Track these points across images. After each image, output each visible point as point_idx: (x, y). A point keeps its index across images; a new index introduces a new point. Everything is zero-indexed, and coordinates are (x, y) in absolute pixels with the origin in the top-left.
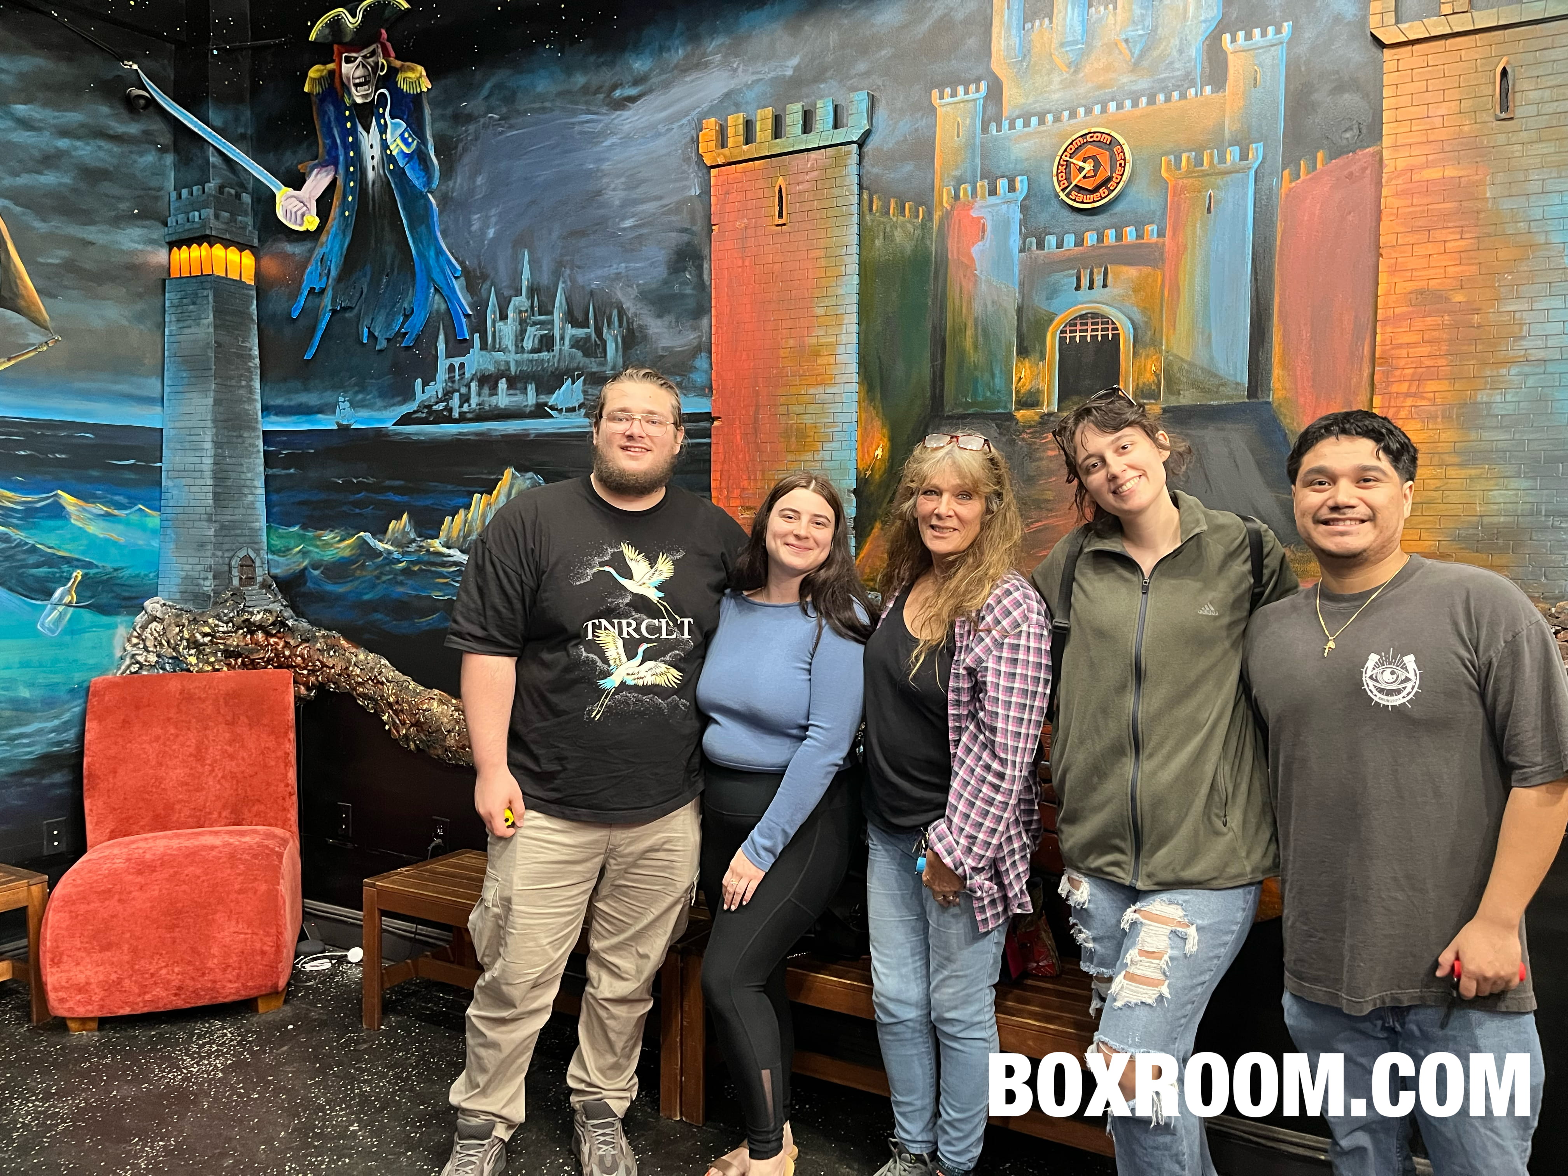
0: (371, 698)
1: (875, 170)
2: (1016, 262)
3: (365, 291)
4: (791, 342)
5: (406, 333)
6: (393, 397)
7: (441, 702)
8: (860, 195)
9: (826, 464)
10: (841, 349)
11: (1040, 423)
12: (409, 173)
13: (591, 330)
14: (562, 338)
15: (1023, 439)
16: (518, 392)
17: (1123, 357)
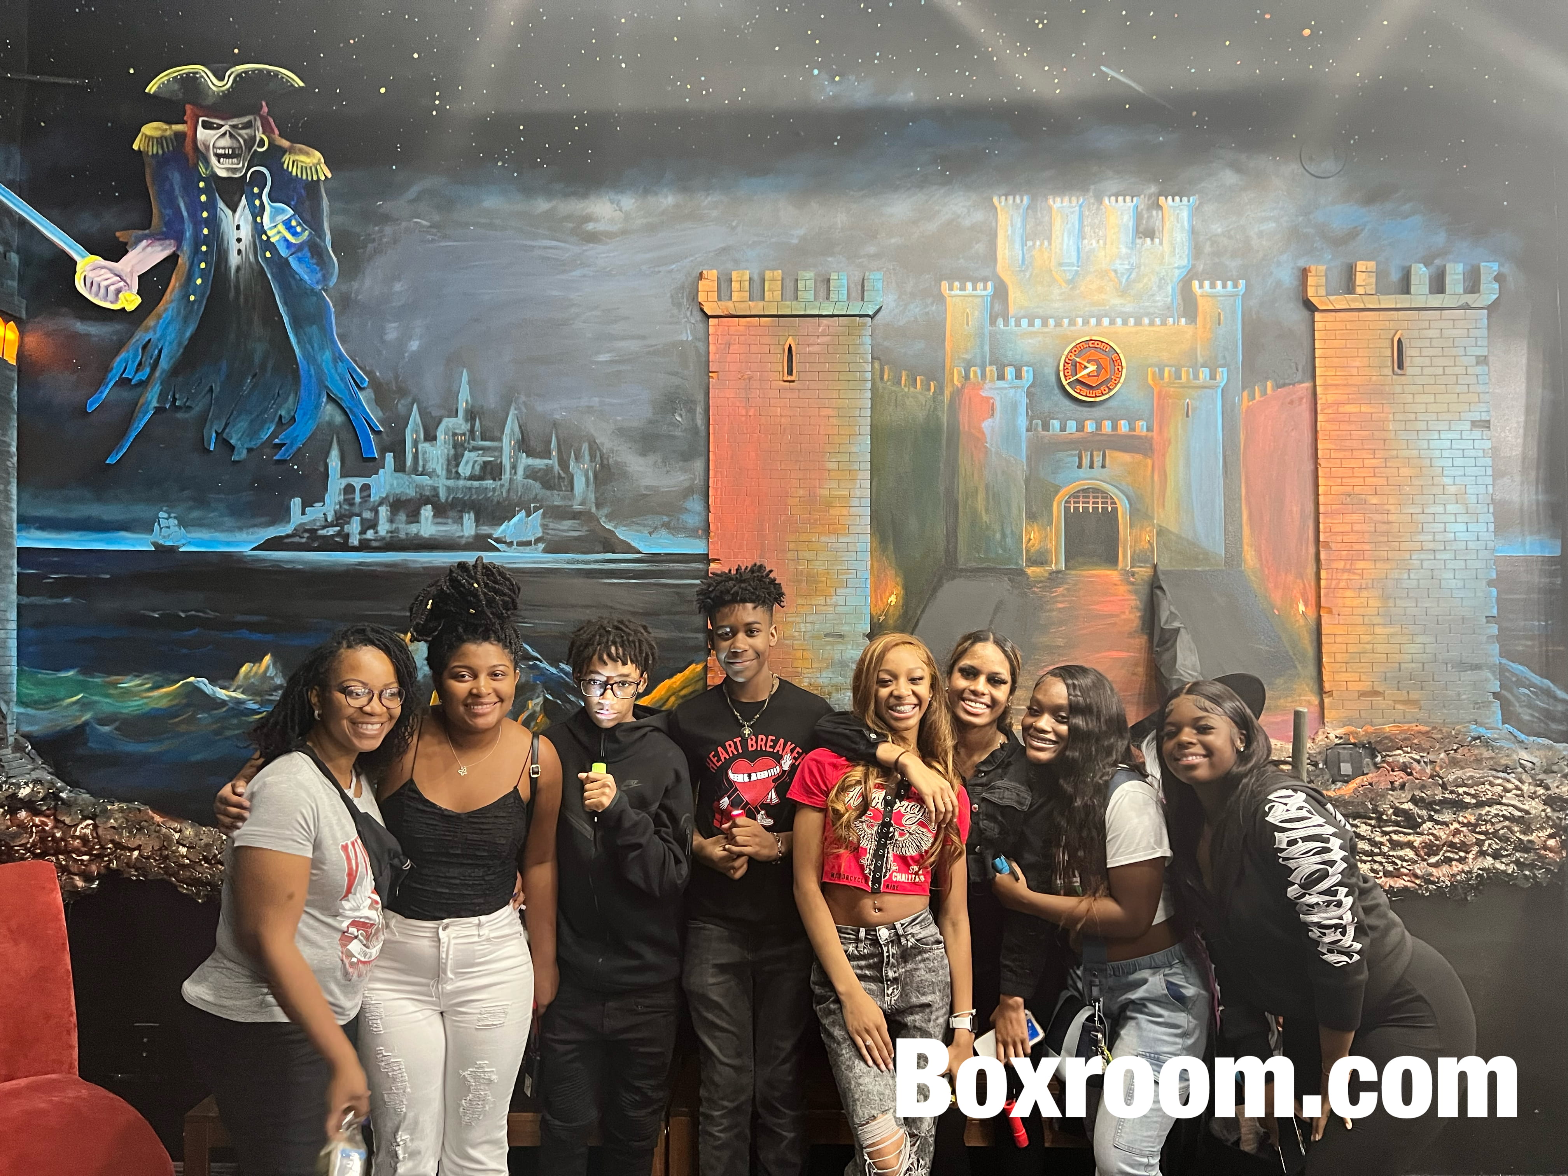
1: (886, 344)
2: (1024, 438)
3: (217, 389)
4: (801, 492)
5: (281, 445)
6: (253, 516)
8: (872, 363)
9: (838, 608)
10: (856, 502)
11: (1049, 579)
12: (295, 266)
13: (554, 462)
14: (514, 467)
15: (1034, 593)
16: (450, 521)
17: (1121, 527)
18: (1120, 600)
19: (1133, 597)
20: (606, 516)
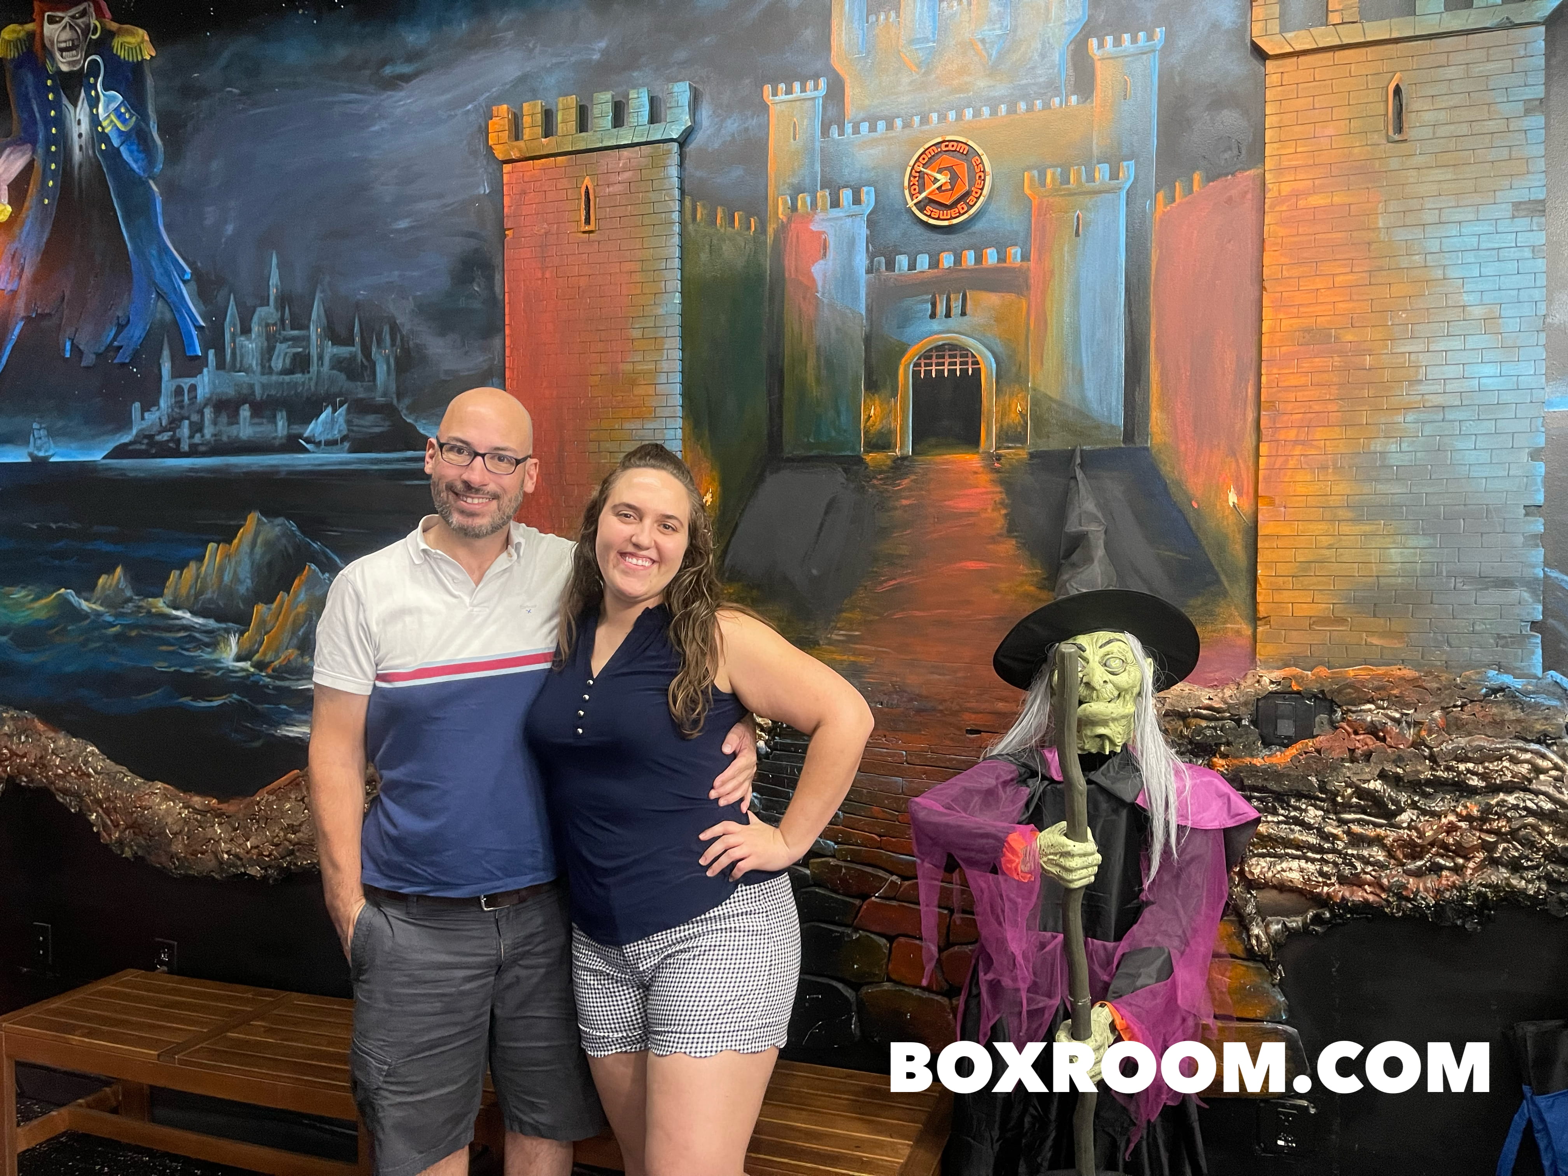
0: (77, 795)
1: (698, 174)
2: (862, 283)
3: (67, 293)
4: (603, 369)
5: (120, 347)
6: (103, 424)
7: (166, 798)
8: (682, 201)
10: (663, 378)
11: (892, 468)
12: (125, 155)
13: (356, 349)
14: (321, 358)
15: (874, 486)
16: (265, 420)
17: (984, 393)
18: (982, 494)
19: (999, 489)
20: (407, 408)
